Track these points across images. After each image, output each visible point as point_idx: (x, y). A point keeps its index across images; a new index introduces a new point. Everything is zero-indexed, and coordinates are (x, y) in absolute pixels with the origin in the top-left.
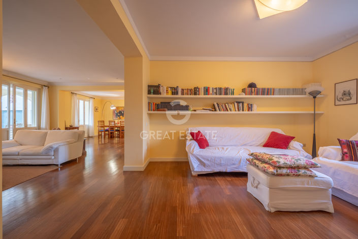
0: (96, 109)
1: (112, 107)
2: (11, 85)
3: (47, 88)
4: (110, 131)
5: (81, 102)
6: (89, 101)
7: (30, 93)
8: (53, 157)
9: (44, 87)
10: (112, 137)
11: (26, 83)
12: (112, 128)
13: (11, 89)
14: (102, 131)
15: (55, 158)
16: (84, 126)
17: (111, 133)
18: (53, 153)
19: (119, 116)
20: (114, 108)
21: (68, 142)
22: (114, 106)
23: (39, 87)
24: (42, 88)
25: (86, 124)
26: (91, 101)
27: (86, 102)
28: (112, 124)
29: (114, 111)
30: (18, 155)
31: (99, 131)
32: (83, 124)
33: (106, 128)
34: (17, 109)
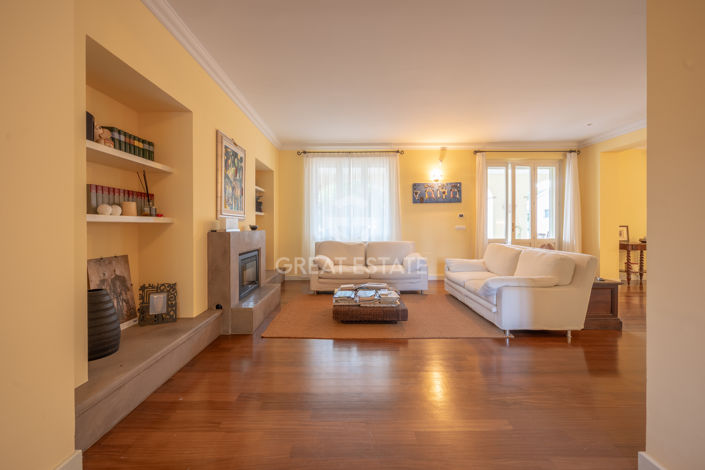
2: (510, 166)
3: (575, 153)
7: (542, 172)
8: (494, 310)
9: (568, 155)
11: (535, 155)
13: (510, 171)
15: (497, 312)
18: (494, 300)
21: (533, 280)
23: (559, 156)
24: (565, 156)
30: (463, 289)
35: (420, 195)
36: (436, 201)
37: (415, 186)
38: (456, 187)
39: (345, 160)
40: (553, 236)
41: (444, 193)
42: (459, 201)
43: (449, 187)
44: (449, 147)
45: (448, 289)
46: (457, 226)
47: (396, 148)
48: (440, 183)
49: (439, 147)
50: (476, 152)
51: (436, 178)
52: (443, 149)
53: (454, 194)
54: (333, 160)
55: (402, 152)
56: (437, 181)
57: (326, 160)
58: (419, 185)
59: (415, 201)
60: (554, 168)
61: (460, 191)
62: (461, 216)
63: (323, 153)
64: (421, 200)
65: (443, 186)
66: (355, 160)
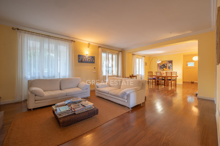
0: (146, 64)
1: (158, 61)
2: (107, 53)
3: (121, 52)
4: (157, 80)
5: (137, 60)
6: (142, 59)
7: (114, 56)
8: (126, 101)
10: (158, 84)
12: (158, 77)
13: (107, 55)
14: (150, 79)
15: (127, 102)
16: (139, 75)
17: (158, 81)
18: (126, 98)
19: (162, 68)
20: (160, 62)
22: (160, 60)
23: (117, 52)
24: (119, 52)
25: (140, 74)
26: (143, 58)
27: (140, 59)
28: (158, 74)
29: (158, 64)
30: (108, 94)
31: (149, 79)
32: (138, 74)
33: (154, 77)
34: (109, 66)
35: (81, 59)
36: (87, 62)
37: (79, 56)
38: (93, 58)
39: (46, 40)
40: (116, 74)
41: (89, 59)
42: (94, 63)
43: (91, 58)
44: (91, 43)
45: (97, 94)
46: (93, 71)
47: (72, 39)
48: (88, 56)
49: (87, 43)
50: (99, 47)
51: (87, 54)
52: (89, 44)
53: (92, 60)
54: (39, 38)
55: (74, 42)
56: (87, 55)
57: (34, 37)
58: (81, 55)
59: (79, 62)
60: (116, 56)
61: (94, 59)
62: (95, 68)
63: (32, 33)
64: (82, 62)
65: (89, 57)
66: (52, 40)
